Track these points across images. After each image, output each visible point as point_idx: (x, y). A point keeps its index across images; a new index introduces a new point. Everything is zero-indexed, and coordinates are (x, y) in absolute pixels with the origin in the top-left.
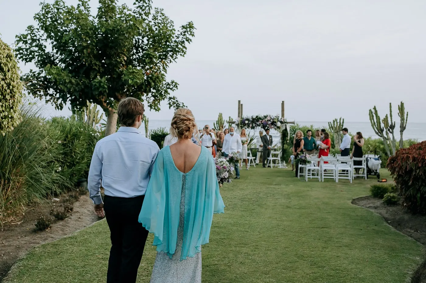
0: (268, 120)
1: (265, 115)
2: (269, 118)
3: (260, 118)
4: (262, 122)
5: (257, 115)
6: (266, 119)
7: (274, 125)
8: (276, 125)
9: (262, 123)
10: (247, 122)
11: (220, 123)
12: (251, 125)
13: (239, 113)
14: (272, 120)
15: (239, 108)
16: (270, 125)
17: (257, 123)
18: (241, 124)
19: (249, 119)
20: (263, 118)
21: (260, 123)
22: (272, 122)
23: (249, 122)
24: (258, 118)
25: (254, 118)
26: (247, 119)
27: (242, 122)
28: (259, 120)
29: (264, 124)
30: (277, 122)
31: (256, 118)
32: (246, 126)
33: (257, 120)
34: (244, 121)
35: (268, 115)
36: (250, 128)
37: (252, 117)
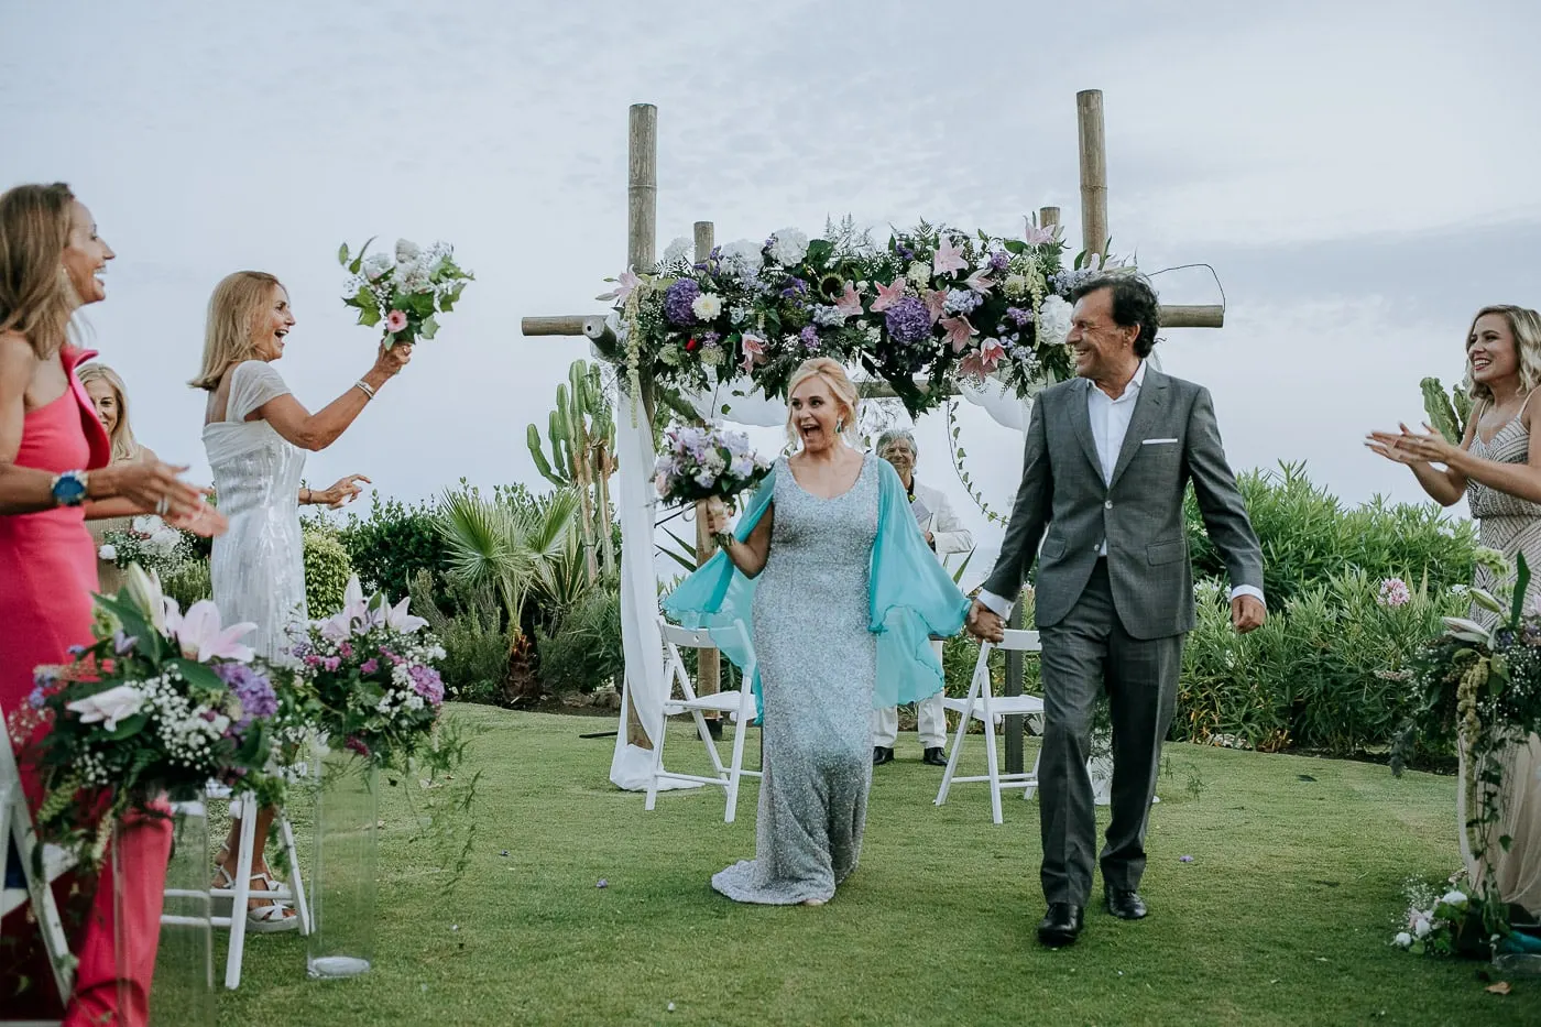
0: (932, 284)
1: (909, 228)
2: (947, 261)
3: (850, 269)
4: (878, 306)
5: (819, 234)
6: (920, 272)
7: (1012, 325)
8: (1027, 333)
9: (876, 319)
10: (707, 306)
11: (572, 433)
12: (753, 342)
13: (641, 234)
14: (985, 277)
15: (641, 188)
16: (966, 333)
17: (818, 311)
18: (650, 339)
19: (732, 273)
20: (887, 266)
21: (853, 319)
22: (980, 302)
23: (731, 308)
24: (829, 269)
25: (787, 269)
26: (715, 275)
27: (663, 312)
28: (837, 281)
29: (896, 330)
30: (1045, 294)
31: (805, 260)
32: (704, 358)
33: (815, 284)
34: (682, 297)
35: (933, 231)
36: (748, 378)
37: (766, 249)
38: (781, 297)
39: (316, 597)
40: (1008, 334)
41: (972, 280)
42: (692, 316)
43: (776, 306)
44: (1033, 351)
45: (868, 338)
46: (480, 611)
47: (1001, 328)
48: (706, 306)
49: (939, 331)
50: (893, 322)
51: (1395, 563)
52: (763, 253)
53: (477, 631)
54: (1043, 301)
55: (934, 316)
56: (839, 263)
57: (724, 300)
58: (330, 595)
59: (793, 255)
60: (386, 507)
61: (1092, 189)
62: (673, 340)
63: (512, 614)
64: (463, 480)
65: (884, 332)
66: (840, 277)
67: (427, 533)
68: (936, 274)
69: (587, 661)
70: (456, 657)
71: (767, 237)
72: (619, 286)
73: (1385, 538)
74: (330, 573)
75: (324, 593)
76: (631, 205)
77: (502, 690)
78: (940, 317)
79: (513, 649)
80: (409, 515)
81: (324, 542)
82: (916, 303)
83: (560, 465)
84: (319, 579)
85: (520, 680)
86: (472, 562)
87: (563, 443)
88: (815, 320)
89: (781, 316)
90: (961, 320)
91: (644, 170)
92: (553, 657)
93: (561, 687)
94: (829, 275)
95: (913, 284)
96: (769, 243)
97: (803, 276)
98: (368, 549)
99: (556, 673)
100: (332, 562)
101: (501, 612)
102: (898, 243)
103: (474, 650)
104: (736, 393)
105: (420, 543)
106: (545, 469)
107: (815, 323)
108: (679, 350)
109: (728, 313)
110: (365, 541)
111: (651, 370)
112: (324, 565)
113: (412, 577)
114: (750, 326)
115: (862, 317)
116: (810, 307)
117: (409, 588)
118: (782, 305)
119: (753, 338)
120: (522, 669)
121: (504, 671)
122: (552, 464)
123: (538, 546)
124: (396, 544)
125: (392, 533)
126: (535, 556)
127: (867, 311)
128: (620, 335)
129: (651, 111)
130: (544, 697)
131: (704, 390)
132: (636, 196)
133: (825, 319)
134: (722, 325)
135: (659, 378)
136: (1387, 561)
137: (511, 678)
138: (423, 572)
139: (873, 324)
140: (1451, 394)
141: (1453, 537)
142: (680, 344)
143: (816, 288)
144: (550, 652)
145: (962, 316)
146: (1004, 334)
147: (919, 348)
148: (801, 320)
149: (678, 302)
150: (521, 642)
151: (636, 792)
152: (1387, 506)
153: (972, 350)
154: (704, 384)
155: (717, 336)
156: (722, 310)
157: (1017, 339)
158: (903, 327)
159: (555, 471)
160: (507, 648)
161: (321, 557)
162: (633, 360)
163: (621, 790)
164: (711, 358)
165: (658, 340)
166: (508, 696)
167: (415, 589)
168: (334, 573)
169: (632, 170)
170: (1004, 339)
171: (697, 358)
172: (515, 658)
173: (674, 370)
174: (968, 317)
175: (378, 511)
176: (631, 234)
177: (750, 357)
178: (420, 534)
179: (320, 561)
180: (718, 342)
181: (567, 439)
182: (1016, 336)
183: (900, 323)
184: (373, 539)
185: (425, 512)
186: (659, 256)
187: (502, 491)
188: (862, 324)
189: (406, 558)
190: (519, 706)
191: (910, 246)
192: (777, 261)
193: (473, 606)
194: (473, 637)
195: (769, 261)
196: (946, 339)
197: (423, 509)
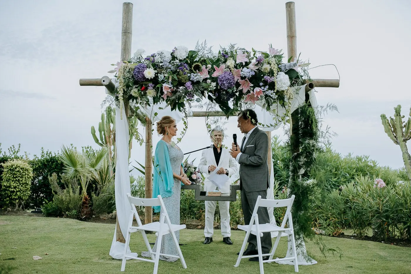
0: (235, 67)
2: (241, 59)
3: (204, 62)
4: (215, 75)
6: (230, 63)
7: (266, 83)
8: (272, 86)
9: (214, 80)
12: (167, 87)
13: (126, 49)
14: (255, 65)
15: (126, 32)
16: (248, 86)
17: (192, 76)
18: (128, 86)
19: (160, 62)
20: (218, 60)
21: (205, 80)
22: (254, 74)
23: (159, 74)
24: (196, 61)
25: (180, 61)
26: (153, 62)
27: (133, 76)
28: (199, 65)
29: (222, 84)
30: (278, 72)
31: (187, 57)
32: (148, 94)
33: (191, 67)
34: (140, 69)
35: (235, 49)
36: (165, 102)
37: (172, 53)
38: (178, 71)
39: (19, 182)
40: (264, 86)
41: (250, 66)
42: (144, 77)
43: (176, 74)
44: (274, 92)
45: (211, 87)
46: (73, 187)
47: (261, 84)
48: (149, 73)
49: (238, 85)
50: (221, 81)
51: (357, 173)
52: (171, 55)
53: (71, 194)
54: (278, 74)
55: (236, 80)
56: (200, 59)
57: (156, 71)
58: (24, 181)
59: (183, 55)
60: (46, 153)
61: (291, 37)
62: (136, 88)
63: (83, 188)
64: (72, 145)
65: (217, 84)
66: (200, 64)
67: (59, 162)
68: (237, 63)
69: (109, 204)
70: (64, 203)
71: (173, 48)
72: (116, 67)
73: (354, 166)
74: (24, 174)
75: (22, 181)
76: (123, 39)
77: (80, 214)
78: (238, 79)
79: (83, 200)
80: (53, 155)
81: (23, 164)
82: (230, 73)
83: (102, 140)
84: (20, 176)
85: (86, 210)
86: (70, 171)
87: (103, 132)
88: (191, 79)
89: (178, 78)
90: (246, 81)
91: (127, 26)
92: (97, 203)
93: (100, 213)
94: (196, 63)
95: (228, 67)
96: (174, 51)
97: (187, 63)
98: (39, 166)
99: (98, 208)
100: (25, 170)
101: (80, 188)
102: (221, 52)
103: (70, 200)
104: (160, 108)
105: (57, 165)
106: (97, 141)
107: (191, 81)
108: (139, 90)
109: (157, 77)
110: (38, 164)
111: (128, 98)
112: (22, 171)
113: (51, 176)
114: (166, 81)
115: (209, 79)
116: (189, 75)
117: (49, 179)
118: (178, 74)
119: (167, 85)
120: (86, 207)
121: (80, 207)
122: (99, 139)
123: (93, 166)
124: (48, 165)
125: (47, 161)
126: (92, 169)
127: (211, 76)
128: (116, 85)
129: (130, 5)
130: (94, 216)
131: (148, 106)
132: (125, 35)
133: (195, 78)
134: (155, 81)
135: (131, 101)
136: (355, 173)
137: (82, 210)
138: (54, 174)
139: (213, 81)
140: (389, 119)
141: (373, 166)
142: (139, 88)
143: (191, 68)
144: (96, 201)
145: (247, 79)
146: (262, 86)
147: (230, 91)
148: (185, 80)
149: (139, 72)
150: (86, 198)
151: (119, 260)
152: (352, 156)
153: (251, 92)
154: (148, 103)
155: (153, 85)
156: (155, 75)
157: (268, 88)
158: (225, 82)
159: (100, 142)
160: (81, 200)
161: (21, 169)
162: (121, 94)
163: (113, 259)
164: (151, 93)
165: (131, 87)
166: (82, 216)
167: (51, 180)
168: (26, 174)
169: (123, 26)
170: (263, 88)
171: (145, 94)
172: (84, 203)
173: (136, 98)
174: (249, 80)
175: (43, 154)
176: (122, 49)
177: (166, 92)
178: (57, 162)
179: (21, 170)
180: (154, 88)
181: (104, 131)
182: (267, 87)
183: (223, 81)
184: (41, 163)
185: (59, 155)
186: (132, 56)
187: (84, 148)
188: (209, 81)
189: (52, 169)
190: (85, 220)
191: (227, 53)
192: (176, 58)
193: (70, 186)
194: (70, 196)
195: (174, 58)
196: (240, 88)
197: (58, 154)
